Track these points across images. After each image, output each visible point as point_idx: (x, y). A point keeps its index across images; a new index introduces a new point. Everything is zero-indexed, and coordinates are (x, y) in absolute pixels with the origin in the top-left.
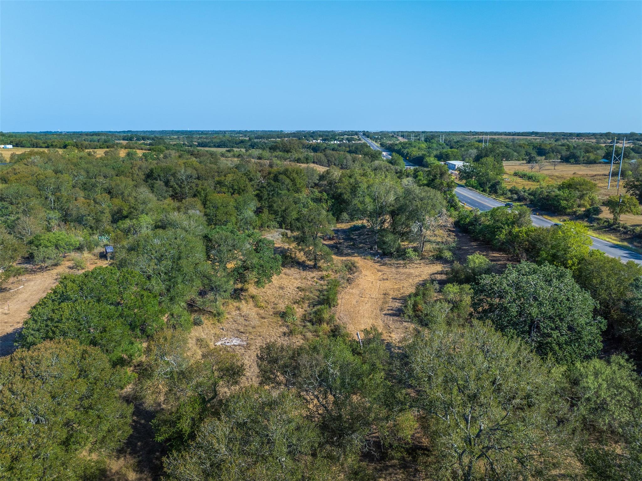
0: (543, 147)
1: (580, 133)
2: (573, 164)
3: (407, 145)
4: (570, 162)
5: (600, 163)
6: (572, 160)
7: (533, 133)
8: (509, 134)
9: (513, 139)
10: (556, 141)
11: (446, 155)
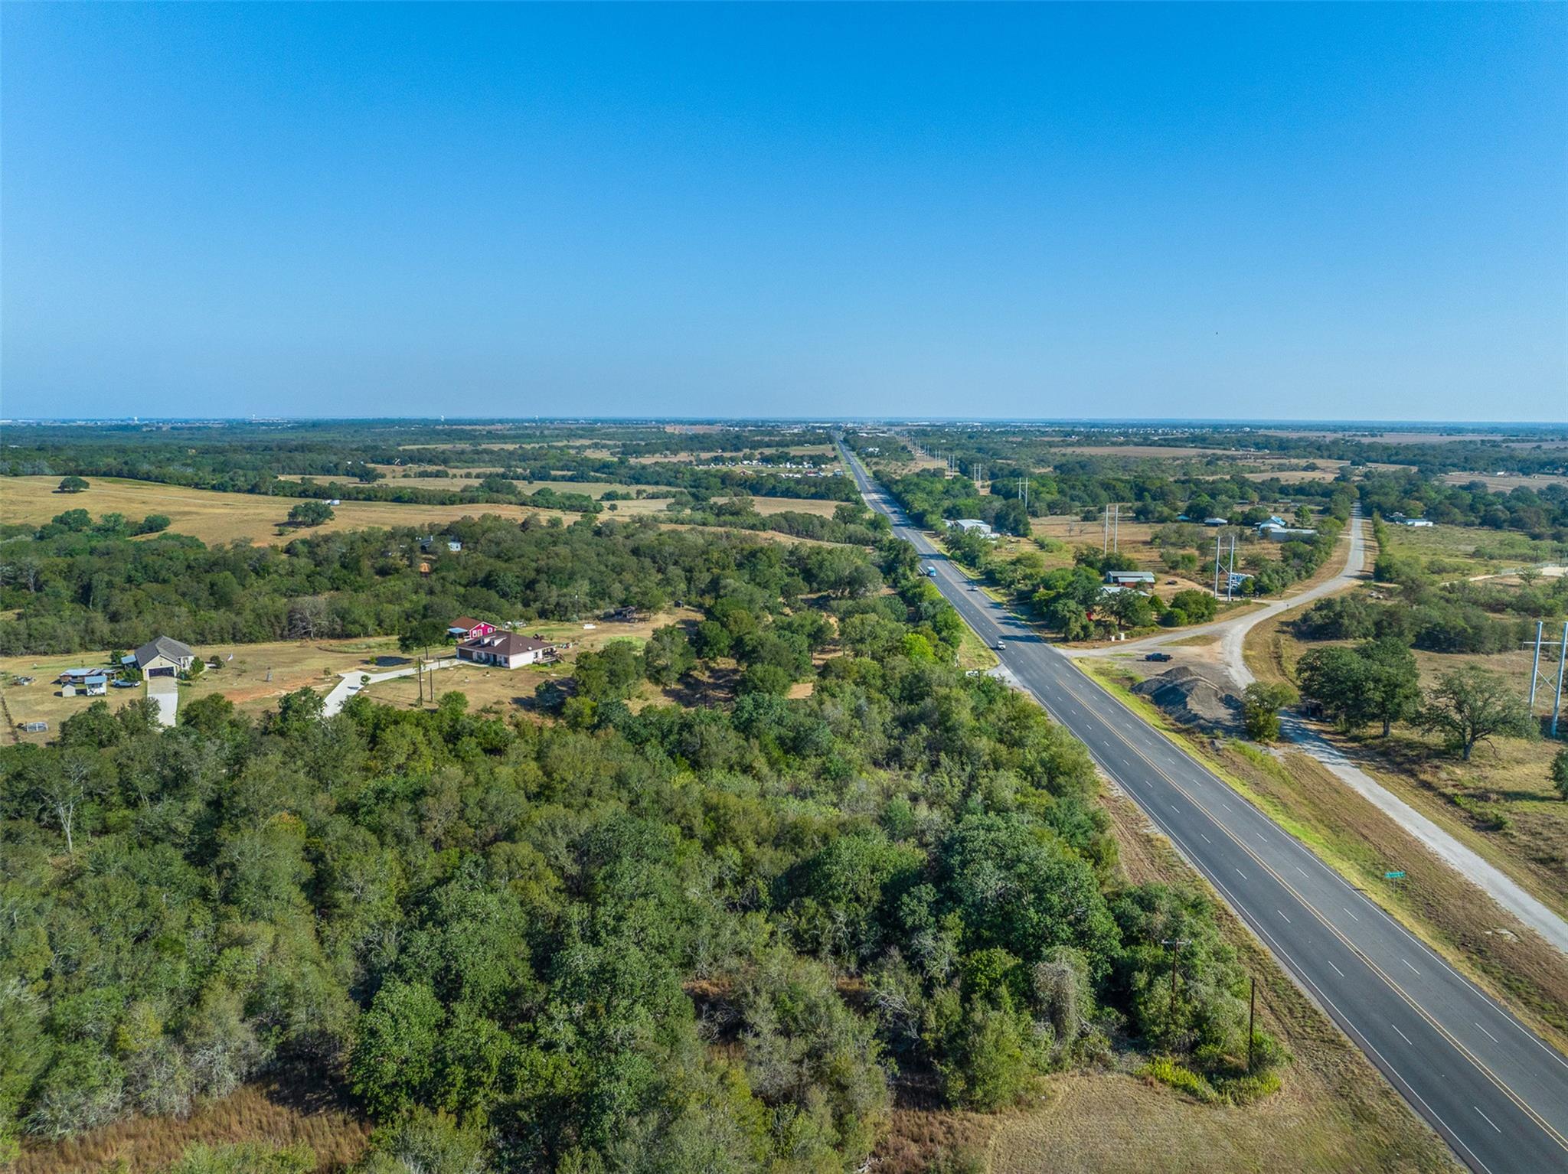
3: (912, 487)
11: (958, 511)
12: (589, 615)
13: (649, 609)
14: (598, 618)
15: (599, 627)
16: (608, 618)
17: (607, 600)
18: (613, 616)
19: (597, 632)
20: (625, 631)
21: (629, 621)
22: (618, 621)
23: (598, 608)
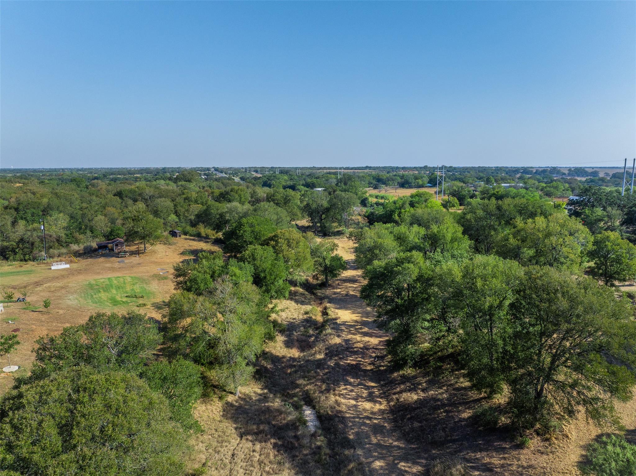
0: (381, 177)
1: (404, 167)
2: (407, 188)
3: (272, 178)
4: (405, 187)
5: (426, 187)
6: (407, 186)
7: (367, 167)
8: (352, 169)
9: (354, 172)
10: (388, 173)
11: (312, 184)
12: (64, 250)
13: (143, 238)
14: (77, 254)
15: (75, 266)
16: (89, 253)
17: (89, 233)
18: (95, 250)
19: (70, 273)
20: (113, 269)
21: (117, 255)
22: (103, 255)
23: (77, 242)
